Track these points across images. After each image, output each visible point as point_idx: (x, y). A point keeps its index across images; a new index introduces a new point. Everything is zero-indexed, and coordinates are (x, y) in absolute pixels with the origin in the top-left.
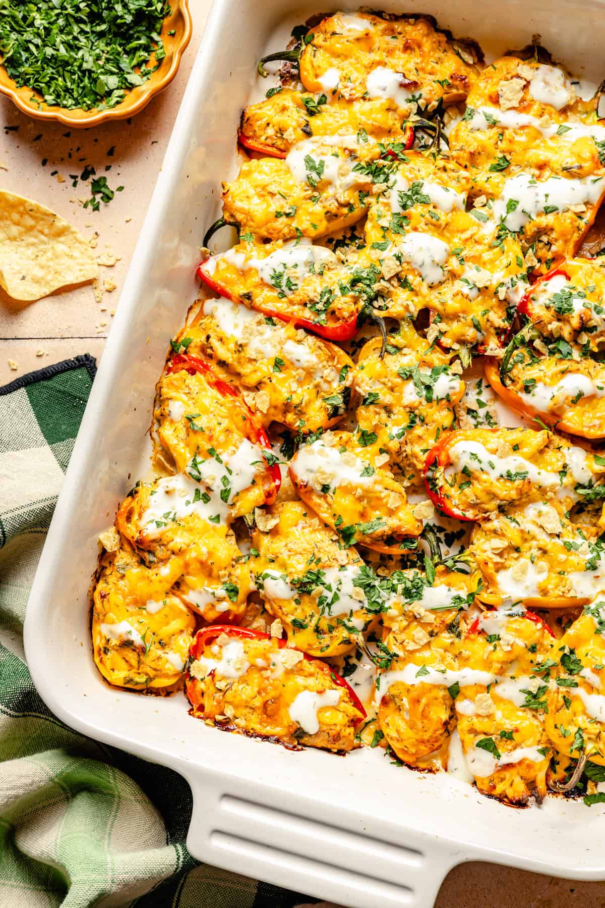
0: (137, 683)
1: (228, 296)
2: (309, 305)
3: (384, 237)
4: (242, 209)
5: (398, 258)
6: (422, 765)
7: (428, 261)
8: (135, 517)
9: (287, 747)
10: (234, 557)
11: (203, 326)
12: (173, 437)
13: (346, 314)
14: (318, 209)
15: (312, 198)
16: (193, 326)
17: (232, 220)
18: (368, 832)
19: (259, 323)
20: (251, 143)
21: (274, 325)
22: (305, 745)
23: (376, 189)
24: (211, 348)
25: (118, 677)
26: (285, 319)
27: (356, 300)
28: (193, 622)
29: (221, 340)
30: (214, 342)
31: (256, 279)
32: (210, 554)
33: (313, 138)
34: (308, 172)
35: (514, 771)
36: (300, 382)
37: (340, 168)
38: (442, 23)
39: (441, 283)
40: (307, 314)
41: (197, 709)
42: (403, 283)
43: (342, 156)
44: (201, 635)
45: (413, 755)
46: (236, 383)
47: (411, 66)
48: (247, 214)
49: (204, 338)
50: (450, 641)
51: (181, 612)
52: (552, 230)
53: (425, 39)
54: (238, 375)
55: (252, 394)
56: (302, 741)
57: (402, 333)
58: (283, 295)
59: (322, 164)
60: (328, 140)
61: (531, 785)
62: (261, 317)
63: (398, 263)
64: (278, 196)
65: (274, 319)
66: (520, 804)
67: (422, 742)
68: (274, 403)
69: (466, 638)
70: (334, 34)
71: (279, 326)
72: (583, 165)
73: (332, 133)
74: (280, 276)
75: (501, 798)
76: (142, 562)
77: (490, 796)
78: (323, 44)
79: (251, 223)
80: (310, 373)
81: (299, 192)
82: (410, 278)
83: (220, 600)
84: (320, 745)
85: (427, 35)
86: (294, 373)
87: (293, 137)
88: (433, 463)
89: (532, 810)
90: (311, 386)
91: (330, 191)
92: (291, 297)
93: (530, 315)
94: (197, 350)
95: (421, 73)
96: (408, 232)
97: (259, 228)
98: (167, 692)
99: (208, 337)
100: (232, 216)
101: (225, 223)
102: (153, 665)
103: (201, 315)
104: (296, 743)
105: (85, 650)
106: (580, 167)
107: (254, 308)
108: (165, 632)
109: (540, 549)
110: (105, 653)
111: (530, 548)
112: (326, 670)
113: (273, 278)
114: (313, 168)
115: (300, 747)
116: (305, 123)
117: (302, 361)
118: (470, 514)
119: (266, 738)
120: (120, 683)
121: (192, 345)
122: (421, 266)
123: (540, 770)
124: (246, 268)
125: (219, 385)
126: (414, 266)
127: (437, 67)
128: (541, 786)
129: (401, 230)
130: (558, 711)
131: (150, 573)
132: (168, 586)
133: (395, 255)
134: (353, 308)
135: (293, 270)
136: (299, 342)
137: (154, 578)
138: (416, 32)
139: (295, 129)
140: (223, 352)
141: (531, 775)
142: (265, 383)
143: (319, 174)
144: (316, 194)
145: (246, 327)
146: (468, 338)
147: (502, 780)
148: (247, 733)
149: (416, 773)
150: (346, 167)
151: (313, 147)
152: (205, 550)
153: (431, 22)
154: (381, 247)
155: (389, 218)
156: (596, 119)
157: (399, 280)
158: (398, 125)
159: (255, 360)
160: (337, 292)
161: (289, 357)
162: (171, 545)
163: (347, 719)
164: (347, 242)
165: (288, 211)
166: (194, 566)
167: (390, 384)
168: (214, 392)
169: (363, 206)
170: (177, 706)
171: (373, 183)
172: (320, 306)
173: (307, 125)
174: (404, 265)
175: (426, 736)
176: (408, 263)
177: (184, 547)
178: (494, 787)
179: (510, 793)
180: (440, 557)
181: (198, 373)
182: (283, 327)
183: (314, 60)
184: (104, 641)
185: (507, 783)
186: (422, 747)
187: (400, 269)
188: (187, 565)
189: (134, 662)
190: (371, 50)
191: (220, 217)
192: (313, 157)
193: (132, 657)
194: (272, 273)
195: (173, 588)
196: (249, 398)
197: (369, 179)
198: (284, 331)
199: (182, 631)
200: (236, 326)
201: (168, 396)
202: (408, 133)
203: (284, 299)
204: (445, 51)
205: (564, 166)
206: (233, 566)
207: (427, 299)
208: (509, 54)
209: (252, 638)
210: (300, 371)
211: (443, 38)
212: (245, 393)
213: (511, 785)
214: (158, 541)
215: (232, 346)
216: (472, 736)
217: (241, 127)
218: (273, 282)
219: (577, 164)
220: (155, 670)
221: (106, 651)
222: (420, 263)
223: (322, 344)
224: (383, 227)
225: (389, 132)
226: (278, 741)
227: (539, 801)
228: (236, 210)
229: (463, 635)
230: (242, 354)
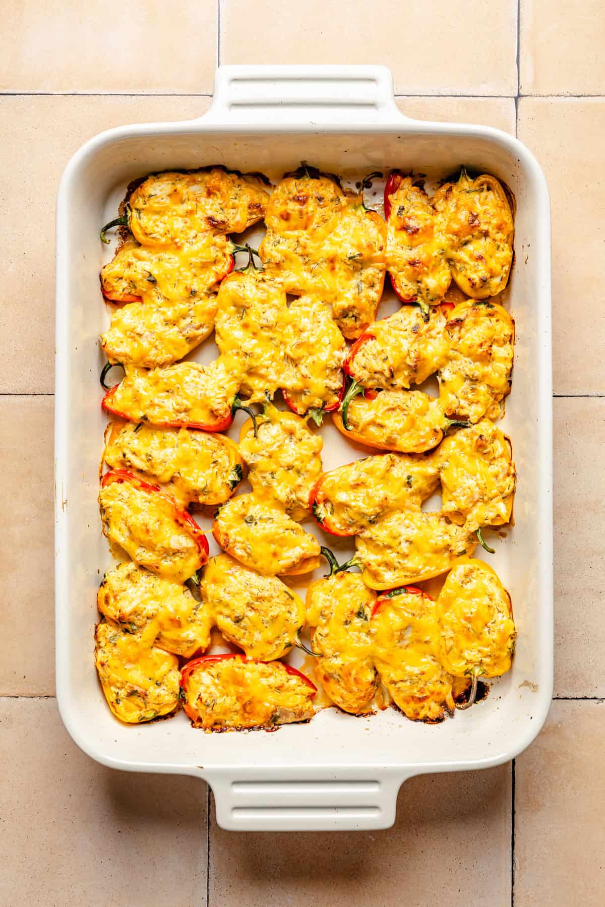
0: (148, 718)
6: (365, 712)
8: (112, 600)
9: (267, 731)
10: (194, 607)
11: (118, 445)
12: (120, 536)
13: (221, 412)
16: (110, 444)
17: (116, 362)
18: (339, 778)
20: (114, 296)
22: (280, 725)
24: (129, 461)
25: (134, 716)
28: (177, 661)
29: (134, 453)
30: (129, 456)
31: (147, 403)
32: (176, 612)
35: (429, 700)
38: (230, 166)
41: (195, 721)
44: (184, 671)
45: (356, 708)
47: (217, 207)
48: (126, 355)
49: (122, 456)
50: (360, 624)
51: (167, 657)
52: (354, 307)
53: (221, 183)
55: (169, 487)
56: (277, 723)
57: (267, 412)
61: (444, 704)
66: (439, 720)
67: (361, 698)
68: (187, 491)
69: (371, 619)
70: (150, 196)
72: (363, 252)
75: (426, 720)
76: (126, 631)
77: (416, 720)
78: (144, 206)
79: (131, 361)
82: (260, 371)
84: (290, 722)
85: (222, 179)
88: (314, 504)
89: (448, 721)
93: (353, 375)
94: (119, 465)
95: (225, 210)
97: (138, 362)
98: (171, 715)
99: (124, 455)
100: (115, 359)
101: (111, 366)
102: (156, 702)
103: (115, 436)
104: (273, 725)
106: (361, 255)
108: (158, 674)
109: (407, 541)
110: (118, 703)
111: (400, 543)
112: (282, 667)
115: (277, 727)
116: (148, 275)
118: (351, 531)
119: (251, 728)
120: (137, 721)
123: (447, 693)
127: (236, 202)
128: (451, 703)
130: (448, 653)
131: (135, 637)
132: (151, 643)
134: (226, 406)
136: (194, 440)
137: (139, 640)
138: (214, 179)
139: (142, 280)
141: (441, 698)
142: (176, 477)
146: (315, 405)
147: (423, 707)
148: (239, 729)
149: (362, 718)
152: (171, 610)
153: (223, 169)
156: (364, 211)
158: (220, 255)
159: (164, 462)
162: (144, 613)
163: (304, 697)
166: (167, 624)
167: (267, 454)
168: (142, 493)
169: (212, 323)
170: (181, 723)
173: (151, 276)
175: (362, 695)
177: (155, 612)
178: (418, 714)
179: (431, 715)
180: (337, 565)
181: (125, 482)
183: (141, 222)
184: (114, 695)
185: (426, 708)
186: (361, 701)
188: (161, 625)
189: (142, 705)
190: (182, 202)
191: (107, 362)
193: (139, 701)
195: (155, 643)
198: (180, 435)
199: (170, 670)
201: (107, 505)
202: (229, 259)
204: (239, 186)
205: (349, 256)
206: (195, 614)
207: (278, 383)
208: (287, 175)
209: (220, 661)
211: (235, 177)
212: (164, 487)
213: (430, 709)
214: (135, 612)
215: (144, 457)
216: (393, 685)
217: (102, 286)
219: (358, 253)
220: (159, 704)
221: (118, 701)
223: (210, 437)
225: (215, 262)
226: (260, 728)
227: (451, 714)
228: (117, 355)
229: (369, 617)
230: (153, 461)
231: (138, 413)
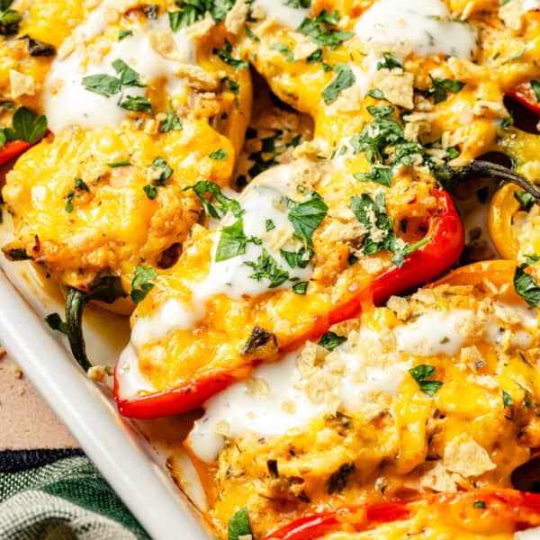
2: (359, 253)
3: (328, 69)
4: (88, 241)
5: (391, 64)
7: (433, 27)
14: (191, 129)
15: (163, 129)
19: (319, 362)
21: (342, 339)
23: (232, 25)
26: (350, 311)
31: (236, 310)
33: (61, 52)
34: (115, 98)
36: (482, 370)
37: (155, 44)
39: (479, 43)
40: (372, 266)
42: (437, 92)
43: (135, 24)
46: (394, 484)
49: (264, 482)
54: (385, 465)
55: (439, 469)
57: (520, 157)
58: (300, 286)
59: (120, 65)
60: (87, 29)
62: (311, 348)
63: (398, 71)
64: (115, 173)
65: (334, 329)
68: (489, 442)
71: (352, 335)
73: (80, 18)
74: (267, 264)
79: (124, 250)
80: (480, 341)
81: (137, 141)
82: (438, 73)
86: (462, 366)
87: (30, 81)
90: (504, 358)
91: (177, 92)
92: (318, 273)
94: (269, 517)
96: (350, 27)
97: (143, 241)
100: (84, 269)
103: (206, 470)
107: (286, 349)
113: (259, 277)
114: (114, 86)
117: (450, 334)
121: (254, 517)
122: (432, 44)
124: (201, 310)
125: (379, 514)
126: (424, 52)
129: (338, 36)
133: (380, 66)
135: (274, 234)
136: (410, 318)
139: (18, 69)
140: (321, 463)
142: (437, 430)
143: (133, 83)
144: (161, 117)
145: (308, 388)
150: (159, 35)
151: (76, 60)
154: (343, 83)
155: (299, 38)
157: (427, 95)
159: (382, 415)
160: (376, 190)
161: (426, 352)
164: (266, 157)
165: (157, 175)
169: (242, 66)
171: (219, 22)
172: (377, 235)
173: (32, 43)
174: (409, 65)
176: (410, 57)
182: (357, 328)
187: (410, 77)
192: (94, 71)
194: (251, 271)
196: (440, 479)
197: (207, 22)
200: (289, 407)
203: (313, 288)
207: (494, 77)
210: (465, 352)
212: (426, 481)
218: (266, 281)
222: (425, 40)
223: (445, 287)
224: (310, 59)
230: (357, 424)
231: (227, 353)
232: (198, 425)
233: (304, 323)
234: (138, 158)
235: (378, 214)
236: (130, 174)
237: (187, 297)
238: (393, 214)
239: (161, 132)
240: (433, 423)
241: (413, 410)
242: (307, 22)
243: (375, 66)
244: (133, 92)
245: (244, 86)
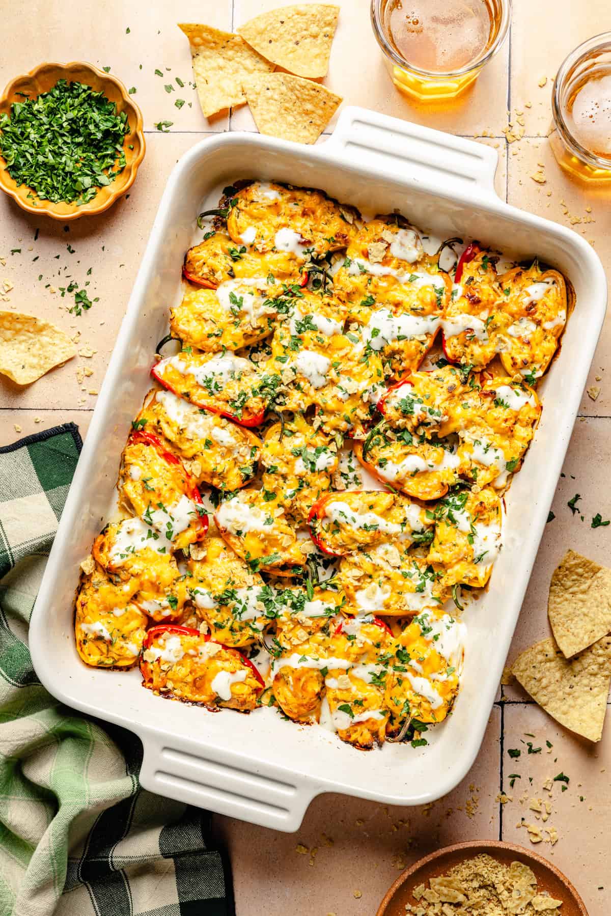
0: (106, 664)
1: (173, 392)
2: (230, 403)
3: (284, 353)
4: (184, 330)
5: (294, 370)
6: (302, 719)
7: (315, 373)
8: (106, 549)
9: (209, 710)
10: (175, 577)
11: (155, 411)
12: (132, 493)
13: (256, 411)
14: (238, 331)
15: (234, 323)
16: (148, 409)
17: (176, 337)
18: (261, 773)
19: (195, 413)
20: (192, 276)
21: (205, 414)
22: (221, 707)
23: (279, 317)
24: (161, 428)
25: (94, 659)
26: (213, 411)
27: (263, 401)
28: (146, 622)
29: (168, 423)
30: (163, 425)
31: (193, 382)
32: (158, 577)
33: (236, 280)
34: (232, 305)
35: (363, 726)
36: (223, 456)
37: (254, 303)
38: (330, 193)
39: (324, 387)
40: (228, 409)
41: (148, 681)
42: (298, 387)
43: (256, 294)
44: (151, 633)
45: (295, 713)
46: (178, 454)
47: (308, 227)
48: (187, 334)
49: (156, 422)
50: (322, 638)
51: (137, 616)
52: (403, 351)
53: (318, 207)
54: (180, 449)
55: (189, 463)
56: (220, 705)
57: (295, 422)
58: (212, 394)
59: (241, 299)
60: (247, 281)
61: (375, 734)
62: (196, 409)
63: (293, 373)
64: (210, 321)
65: (206, 410)
66: (367, 748)
67: (302, 705)
68: (204, 470)
69: (333, 637)
70: (252, 202)
71: (208, 416)
72: (425, 308)
73: (249, 277)
74: (210, 381)
75: (354, 744)
76: (110, 580)
77: (347, 742)
78: (244, 208)
79: (191, 340)
80: (230, 450)
81: (224, 319)
82: (302, 384)
83: (165, 608)
84: (232, 707)
85: (319, 204)
86: (219, 450)
87: (221, 278)
88: (314, 516)
89: (376, 750)
90: (231, 459)
91: (246, 319)
92: (218, 395)
93: (385, 413)
94: (151, 428)
95: (314, 232)
96: (302, 350)
97: (196, 343)
98: (128, 669)
99: (159, 422)
100: (177, 334)
101: (171, 338)
102: (118, 652)
103: (154, 402)
104: (215, 706)
105: (70, 641)
106: (423, 309)
107: (191, 402)
108: (126, 629)
109: (386, 577)
110: (84, 644)
111: (379, 576)
112: (238, 656)
113: (205, 382)
114: (235, 302)
115: (218, 709)
116: (230, 269)
117: (225, 441)
118: (338, 552)
119: (195, 703)
120: (94, 664)
121: (148, 424)
122: (310, 376)
123: (381, 725)
124: (186, 374)
125: (167, 456)
126: (305, 376)
127: (326, 227)
128: (382, 734)
129: (296, 348)
130: (393, 687)
131: (116, 589)
132: (128, 598)
133: (291, 368)
134: (261, 406)
135: (220, 377)
136: (223, 428)
137: (119, 593)
138: (311, 201)
139: (222, 272)
140: (170, 433)
141: (375, 728)
142: (198, 456)
143: (239, 307)
144: (237, 320)
145: (185, 416)
146: (341, 428)
147: (355, 731)
148: (183, 700)
149: (298, 726)
150: (258, 302)
151: (236, 286)
152: (154, 574)
153: (323, 194)
154: (282, 360)
155: (288, 338)
156: (438, 270)
157: (294, 384)
158: (297, 269)
159: (192, 440)
160: (250, 395)
161: (215, 439)
162: (131, 570)
163: (251, 689)
164: (260, 349)
165: (216, 333)
166: (147, 585)
167: (285, 460)
168: (162, 461)
169: (271, 329)
170: (134, 679)
171: (278, 313)
172: (238, 404)
173: (232, 270)
174: (298, 375)
175: (305, 702)
176: (301, 374)
177: (140, 572)
178: (350, 736)
179: (361, 740)
180: (318, 580)
181: (151, 446)
182: (212, 416)
183: (238, 220)
184: (83, 635)
185: (359, 733)
186: (302, 709)
187: (295, 377)
188: (142, 584)
189: (105, 651)
190: (278, 215)
191: (168, 334)
192: (236, 294)
193: (103, 647)
194: (205, 379)
195: (132, 599)
196: (187, 465)
197: (274, 310)
198: (212, 419)
199: (138, 628)
200: (179, 414)
201: (130, 462)
202: (304, 276)
203: (213, 397)
204: (333, 213)
205: (413, 307)
206: (174, 584)
207: (314, 399)
208: (378, 217)
209: (186, 635)
210: (224, 449)
211: (331, 205)
212: (184, 462)
213: (361, 735)
214: (122, 568)
215: (175, 429)
216: (335, 702)
217: (185, 264)
218: (205, 385)
219: (421, 307)
220: (119, 655)
221: (85, 642)
222: (309, 373)
223: (238, 430)
224: (284, 346)
225: (291, 275)
226: (203, 705)
227: (380, 745)
228: (180, 331)
229: (332, 635)
230: (183, 436)
231: (182, 389)
232: (163, 392)
233: (204, 402)
234: (218, 325)
235: (244, 399)
236: (213, 326)
237: (187, 367)
238: (246, 404)
239: (233, 323)
240: (199, 454)
241: (199, 446)
242: (295, 336)
243: (290, 366)
244: (236, 307)
245: (266, 333)
